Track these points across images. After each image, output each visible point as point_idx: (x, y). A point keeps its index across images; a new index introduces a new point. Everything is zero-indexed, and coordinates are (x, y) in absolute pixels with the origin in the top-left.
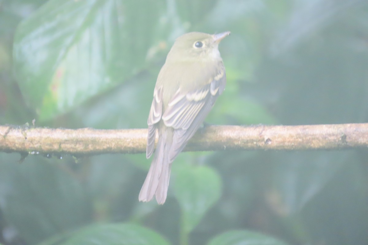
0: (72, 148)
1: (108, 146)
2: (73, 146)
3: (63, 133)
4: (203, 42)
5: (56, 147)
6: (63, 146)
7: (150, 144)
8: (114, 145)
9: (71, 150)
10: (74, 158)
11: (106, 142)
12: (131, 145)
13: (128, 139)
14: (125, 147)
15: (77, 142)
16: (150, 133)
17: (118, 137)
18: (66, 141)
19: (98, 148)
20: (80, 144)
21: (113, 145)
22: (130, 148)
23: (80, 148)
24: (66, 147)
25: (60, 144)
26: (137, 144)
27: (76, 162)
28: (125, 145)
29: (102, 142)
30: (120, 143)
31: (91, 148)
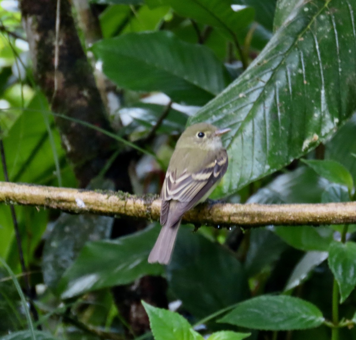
0: (240, 220)
1: (272, 219)
2: (241, 218)
3: (232, 207)
4: (205, 134)
5: (226, 219)
6: (232, 218)
7: (164, 213)
8: (278, 219)
9: (240, 222)
10: (242, 229)
11: (270, 216)
12: (292, 218)
13: (289, 212)
14: (287, 220)
15: (245, 214)
16: (164, 206)
17: (281, 211)
18: (235, 214)
19: (263, 220)
20: (247, 217)
21: (276, 218)
22: (291, 220)
23: (247, 220)
24: (234, 219)
25: (229, 216)
26: (298, 218)
27: (244, 232)
28: (287, 218)
29: (267, 215)
30: (282, 216)
31: (256, 220)
